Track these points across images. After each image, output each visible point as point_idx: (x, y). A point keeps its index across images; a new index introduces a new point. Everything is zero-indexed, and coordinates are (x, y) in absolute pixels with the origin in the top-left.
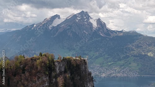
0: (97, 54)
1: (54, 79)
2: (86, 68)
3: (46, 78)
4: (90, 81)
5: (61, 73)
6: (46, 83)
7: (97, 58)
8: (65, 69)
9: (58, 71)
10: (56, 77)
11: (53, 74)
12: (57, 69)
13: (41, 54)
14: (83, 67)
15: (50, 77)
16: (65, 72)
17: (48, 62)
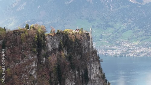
0: (125, 26)
1: (44, 59)
2: (89, 44)
3: (33, 56)
4: (94, 61)
5: (54, 50)
6: (34, 63)
7: (124, 31)
8: (60, 45)
9: (50, 48)
10: (47, 56)
11: (43, 52)
12: (50, 46)
13: (27, 27)
14: (86, 43)
15: (38, 56)
16: (60, 49)
17: (36, 36)
